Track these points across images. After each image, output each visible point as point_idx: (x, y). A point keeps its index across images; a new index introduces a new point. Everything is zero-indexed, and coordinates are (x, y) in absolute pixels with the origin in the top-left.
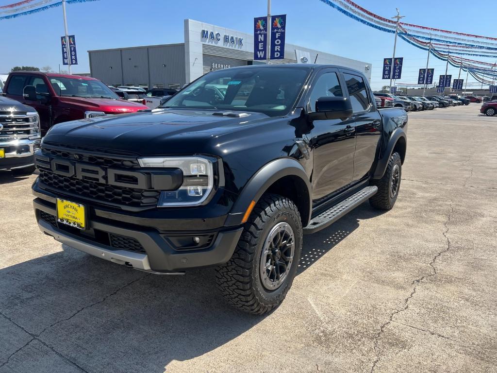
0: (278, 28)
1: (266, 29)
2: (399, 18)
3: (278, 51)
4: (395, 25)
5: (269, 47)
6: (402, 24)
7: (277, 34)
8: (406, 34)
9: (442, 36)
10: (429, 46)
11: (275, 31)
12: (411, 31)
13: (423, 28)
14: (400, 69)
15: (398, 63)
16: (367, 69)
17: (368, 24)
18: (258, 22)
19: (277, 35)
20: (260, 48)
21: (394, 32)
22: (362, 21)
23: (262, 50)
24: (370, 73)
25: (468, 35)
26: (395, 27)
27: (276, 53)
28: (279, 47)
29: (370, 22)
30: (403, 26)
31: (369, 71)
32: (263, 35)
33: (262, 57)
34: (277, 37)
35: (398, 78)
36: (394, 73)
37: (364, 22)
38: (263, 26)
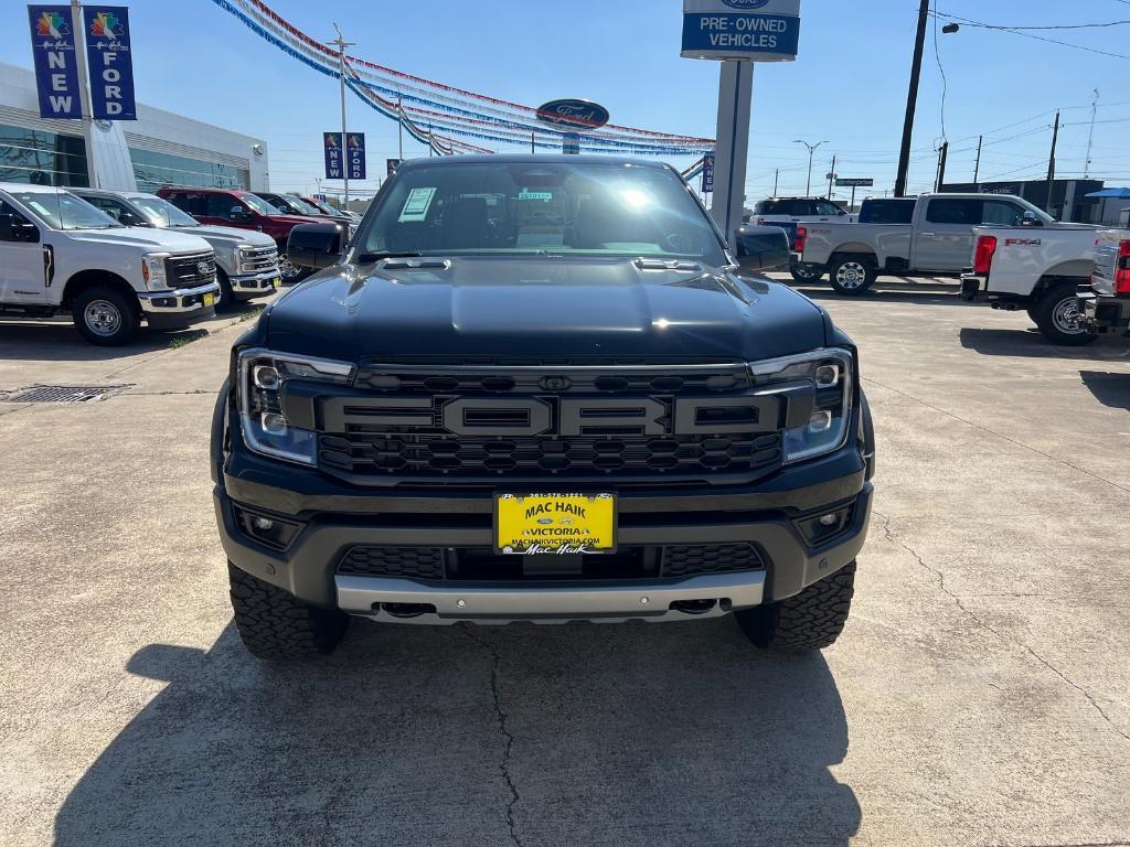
0: (106, 40)
1: (69, 38)
2: (343, 46)
3: (113, 99)
4: (338, 61)
5: (86, 85)
6: (352, 59)
7: (106, 55)
8: (357, 81)
9: (431, 94)
10: (399, 113)
11: (100, 45)
12: (369, 76)
13: (395, 73)
14: (362, 156)
15: (356, 144)
16: (258, 152)
17: (290, 51)
18: (42, 17)
19: (107, 58)
20: (56, 88)
21: (338, 76)
22: (278, 43)
23: (64, 94)
24: (266, 163)
25: (479, 97)
26: (338, 66)
27: (109, 105)
28: (118, 89)
29: (293, 48)
30: (354, 65)
31: (262, 158)
32: (61, 54)
33: (67, 109)
34: (107, 62)
35: (359, 178)
36: (350, 165)
37: (283, 47)
38: (61, 30)
